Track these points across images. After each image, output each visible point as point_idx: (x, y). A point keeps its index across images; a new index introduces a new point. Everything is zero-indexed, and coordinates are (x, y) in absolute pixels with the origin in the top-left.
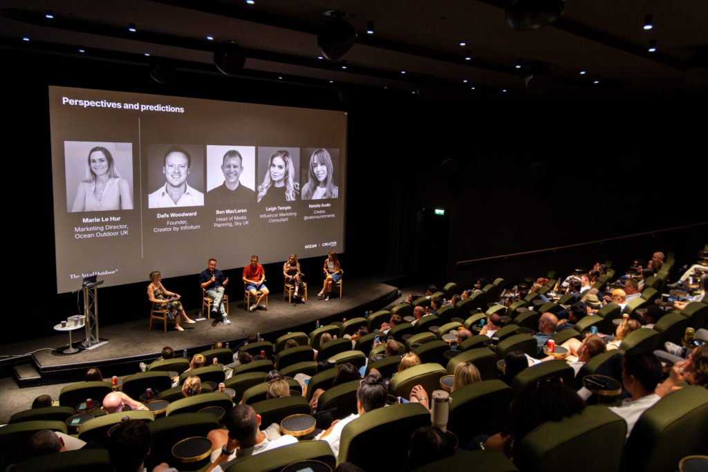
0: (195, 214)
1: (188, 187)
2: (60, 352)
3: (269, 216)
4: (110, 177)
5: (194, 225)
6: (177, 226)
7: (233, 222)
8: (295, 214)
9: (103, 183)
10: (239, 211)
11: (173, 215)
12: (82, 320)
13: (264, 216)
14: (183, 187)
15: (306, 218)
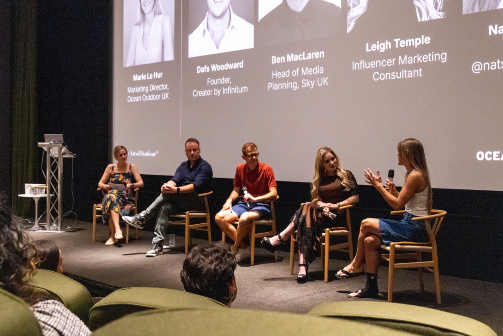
0: (241, 65)
1: (233, 15)
3: (372, 64)
4: (155, 14)
5: (240, 86)
6: (219, 86)
7: (299, 79)
8: (444, 58)
9: (149, 24)
10: (310, 56)
11: (215, 68)
13: (361, 65)
14: (227, 16)
15: (477, 67)
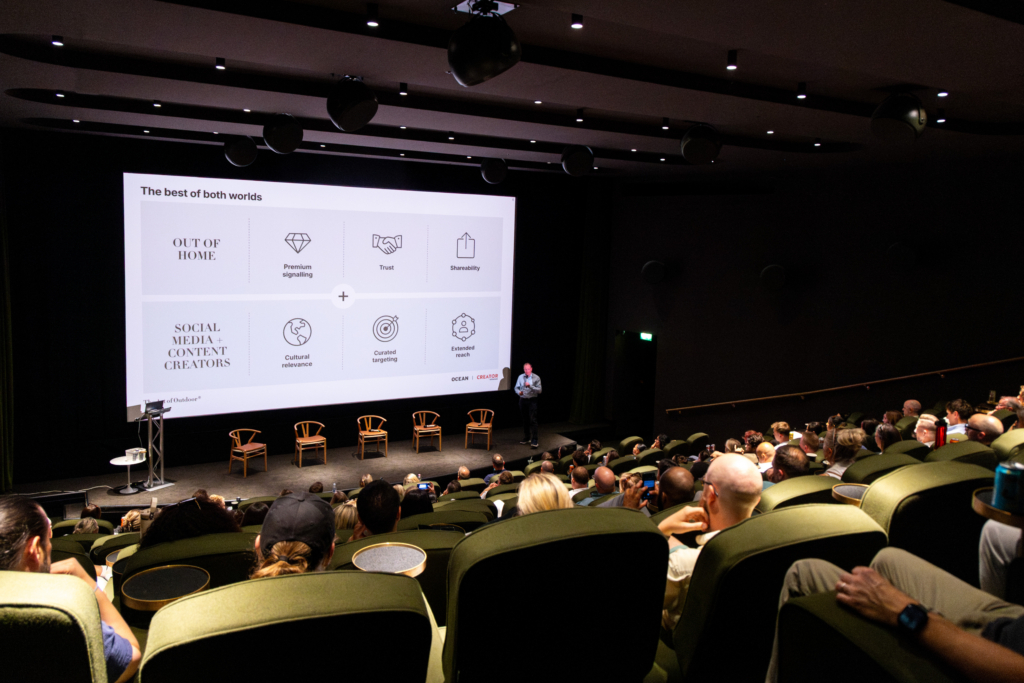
2: (116, 492)
12: (141, 454)
